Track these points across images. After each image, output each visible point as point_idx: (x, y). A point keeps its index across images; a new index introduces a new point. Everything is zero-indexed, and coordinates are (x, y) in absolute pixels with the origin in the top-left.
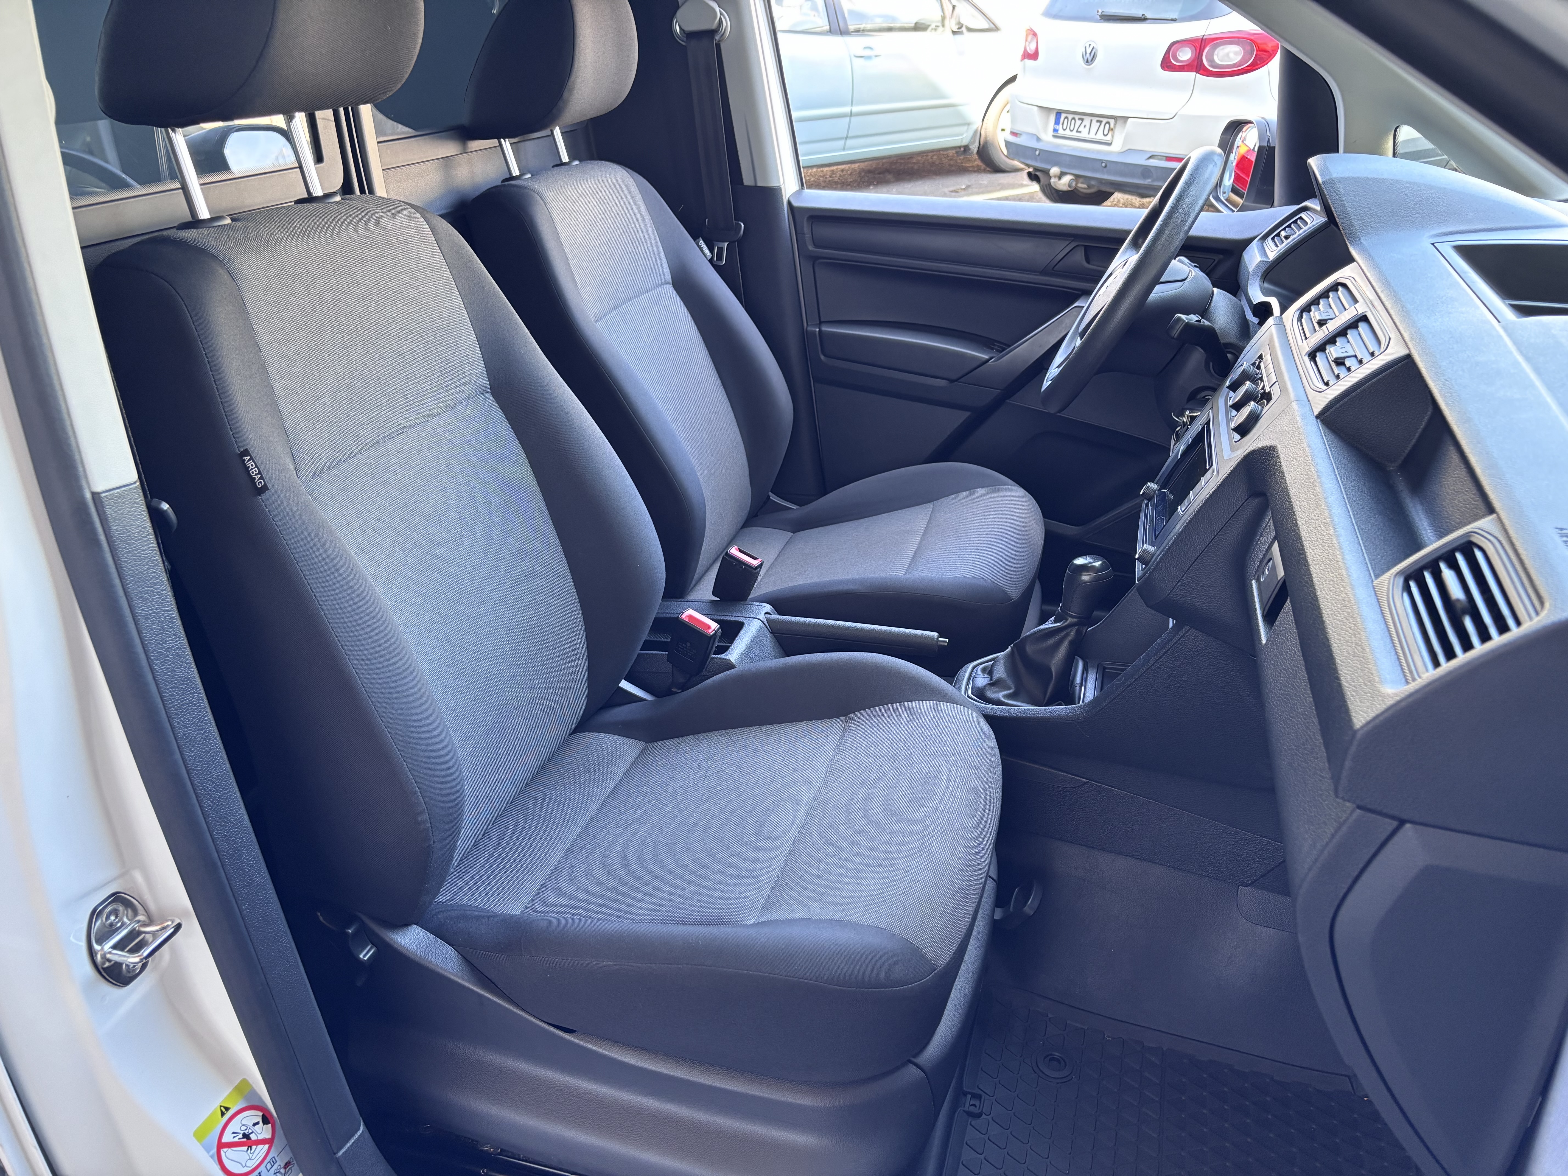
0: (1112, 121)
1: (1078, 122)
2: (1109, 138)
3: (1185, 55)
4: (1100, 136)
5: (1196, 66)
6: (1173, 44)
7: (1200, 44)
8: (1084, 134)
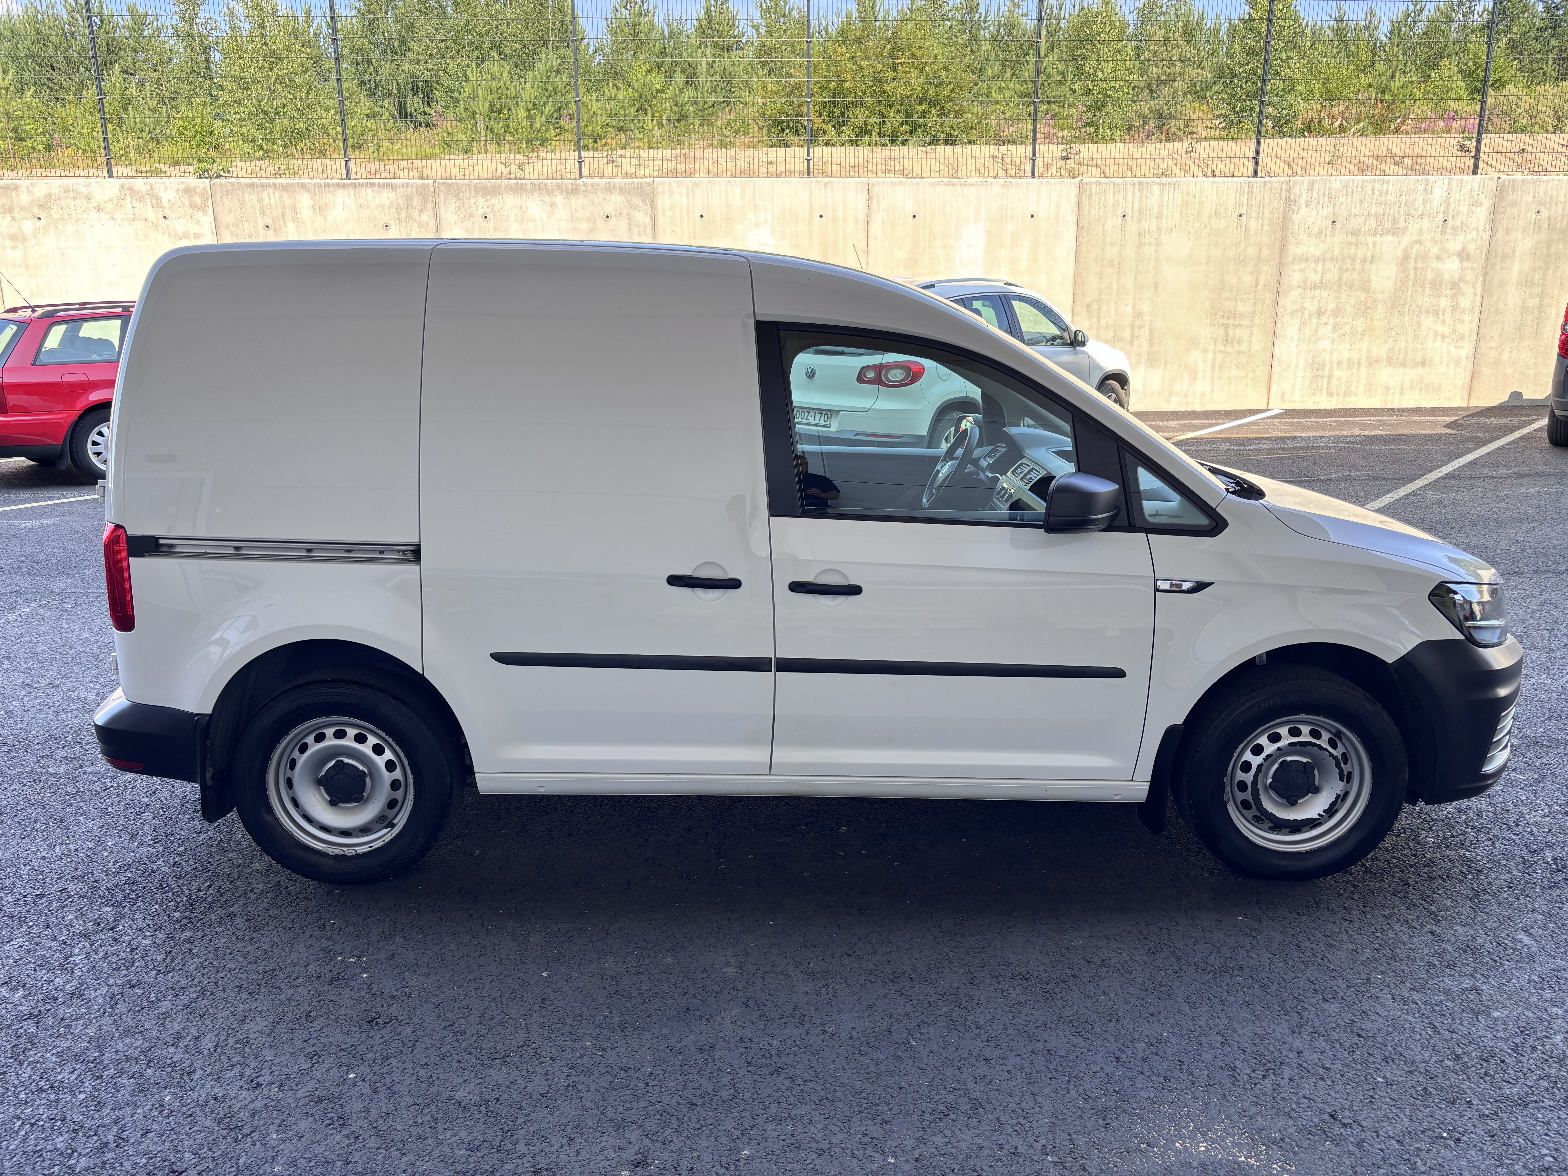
0: (829, 413)
1: (807, 414)
2: (828, 423)
3: (871, 375)
4: (822, 422)
5: (878, 381)
6: (863, 368)
7: (879, 368)
8: (811, 420)
